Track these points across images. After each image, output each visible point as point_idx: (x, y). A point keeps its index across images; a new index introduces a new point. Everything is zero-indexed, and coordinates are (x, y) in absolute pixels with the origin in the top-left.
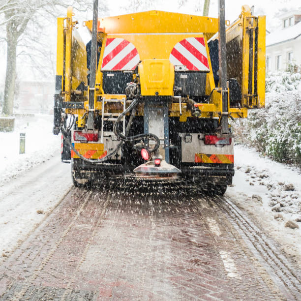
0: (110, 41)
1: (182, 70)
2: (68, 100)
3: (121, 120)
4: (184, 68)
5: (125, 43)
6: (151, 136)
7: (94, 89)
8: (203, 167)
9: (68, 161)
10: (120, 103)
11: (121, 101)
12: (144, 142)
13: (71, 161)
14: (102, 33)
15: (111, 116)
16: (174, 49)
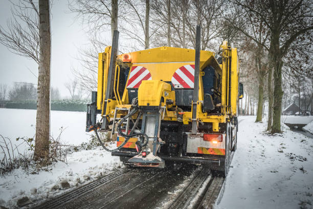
0: (134, 68)
1: (180, 88)
4: (181, 87)
5: (143, 70)
7: (107, 101)
11: (128, 109)
16: (175, 73)
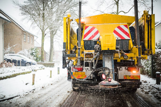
0: (87, 27)
1: (118, 39)
2: (69, 53)
3: (93, 61)
5: (93, 28)
6: (106, 68)
7: (80, 47)
8: (128, 81)
9: (70, 80)
10: (92, 54)
11: (92, 53)
12: (103, 71)
13: (72, 80)
14: (83, 24)
15: (88, 59)
16: (115, 30)
